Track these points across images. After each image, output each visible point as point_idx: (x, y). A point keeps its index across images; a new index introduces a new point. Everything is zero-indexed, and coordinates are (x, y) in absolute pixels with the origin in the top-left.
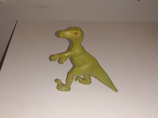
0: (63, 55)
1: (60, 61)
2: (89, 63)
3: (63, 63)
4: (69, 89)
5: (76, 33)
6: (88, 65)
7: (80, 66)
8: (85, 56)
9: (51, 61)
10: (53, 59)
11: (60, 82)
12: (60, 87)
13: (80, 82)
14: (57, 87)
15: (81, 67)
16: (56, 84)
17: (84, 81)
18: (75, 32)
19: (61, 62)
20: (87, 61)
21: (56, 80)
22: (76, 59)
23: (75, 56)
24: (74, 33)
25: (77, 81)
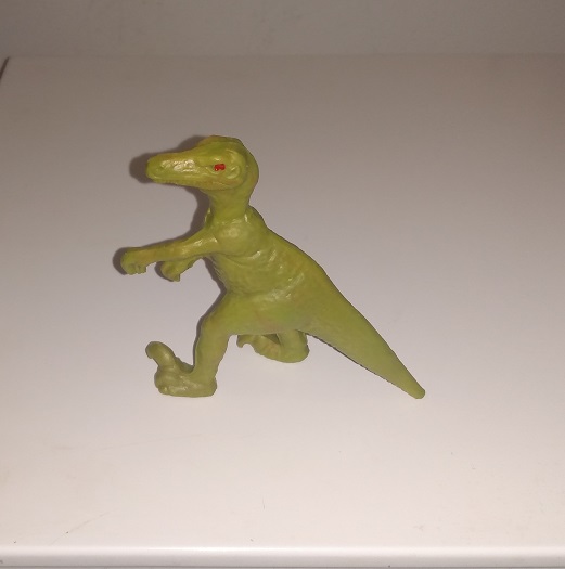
0: (172, 250)
1: (163, 270)
2: (288, 284)
3: (177, 278)
4: (210, 388)
5: (220, 167)
6: (282, 292)
7: (248, 295)
8: (270, 254)
9: (123, 272)
10: (133, 266)
11: (167, 356)
12: (169, 378)
13: (259, 350)
14: (158, 376)
15: (257, 299)
16: (153, 367)
17: (277, 346)
18: (218, 160)
19: (167, 272)
20: (279, 273)
21: (154, 350)
22: (229, 267)
23: (227, 256)
24: (211, 166)
25: (248, 347)
